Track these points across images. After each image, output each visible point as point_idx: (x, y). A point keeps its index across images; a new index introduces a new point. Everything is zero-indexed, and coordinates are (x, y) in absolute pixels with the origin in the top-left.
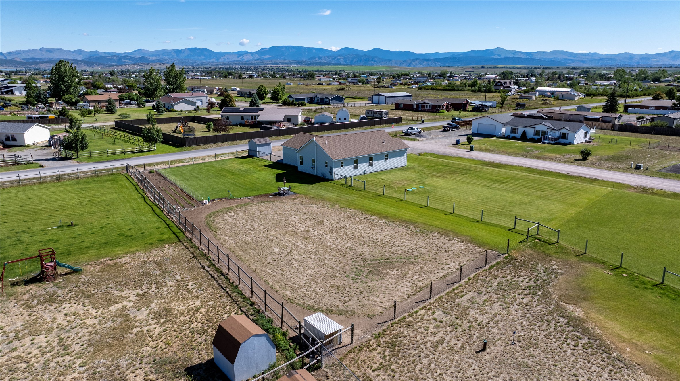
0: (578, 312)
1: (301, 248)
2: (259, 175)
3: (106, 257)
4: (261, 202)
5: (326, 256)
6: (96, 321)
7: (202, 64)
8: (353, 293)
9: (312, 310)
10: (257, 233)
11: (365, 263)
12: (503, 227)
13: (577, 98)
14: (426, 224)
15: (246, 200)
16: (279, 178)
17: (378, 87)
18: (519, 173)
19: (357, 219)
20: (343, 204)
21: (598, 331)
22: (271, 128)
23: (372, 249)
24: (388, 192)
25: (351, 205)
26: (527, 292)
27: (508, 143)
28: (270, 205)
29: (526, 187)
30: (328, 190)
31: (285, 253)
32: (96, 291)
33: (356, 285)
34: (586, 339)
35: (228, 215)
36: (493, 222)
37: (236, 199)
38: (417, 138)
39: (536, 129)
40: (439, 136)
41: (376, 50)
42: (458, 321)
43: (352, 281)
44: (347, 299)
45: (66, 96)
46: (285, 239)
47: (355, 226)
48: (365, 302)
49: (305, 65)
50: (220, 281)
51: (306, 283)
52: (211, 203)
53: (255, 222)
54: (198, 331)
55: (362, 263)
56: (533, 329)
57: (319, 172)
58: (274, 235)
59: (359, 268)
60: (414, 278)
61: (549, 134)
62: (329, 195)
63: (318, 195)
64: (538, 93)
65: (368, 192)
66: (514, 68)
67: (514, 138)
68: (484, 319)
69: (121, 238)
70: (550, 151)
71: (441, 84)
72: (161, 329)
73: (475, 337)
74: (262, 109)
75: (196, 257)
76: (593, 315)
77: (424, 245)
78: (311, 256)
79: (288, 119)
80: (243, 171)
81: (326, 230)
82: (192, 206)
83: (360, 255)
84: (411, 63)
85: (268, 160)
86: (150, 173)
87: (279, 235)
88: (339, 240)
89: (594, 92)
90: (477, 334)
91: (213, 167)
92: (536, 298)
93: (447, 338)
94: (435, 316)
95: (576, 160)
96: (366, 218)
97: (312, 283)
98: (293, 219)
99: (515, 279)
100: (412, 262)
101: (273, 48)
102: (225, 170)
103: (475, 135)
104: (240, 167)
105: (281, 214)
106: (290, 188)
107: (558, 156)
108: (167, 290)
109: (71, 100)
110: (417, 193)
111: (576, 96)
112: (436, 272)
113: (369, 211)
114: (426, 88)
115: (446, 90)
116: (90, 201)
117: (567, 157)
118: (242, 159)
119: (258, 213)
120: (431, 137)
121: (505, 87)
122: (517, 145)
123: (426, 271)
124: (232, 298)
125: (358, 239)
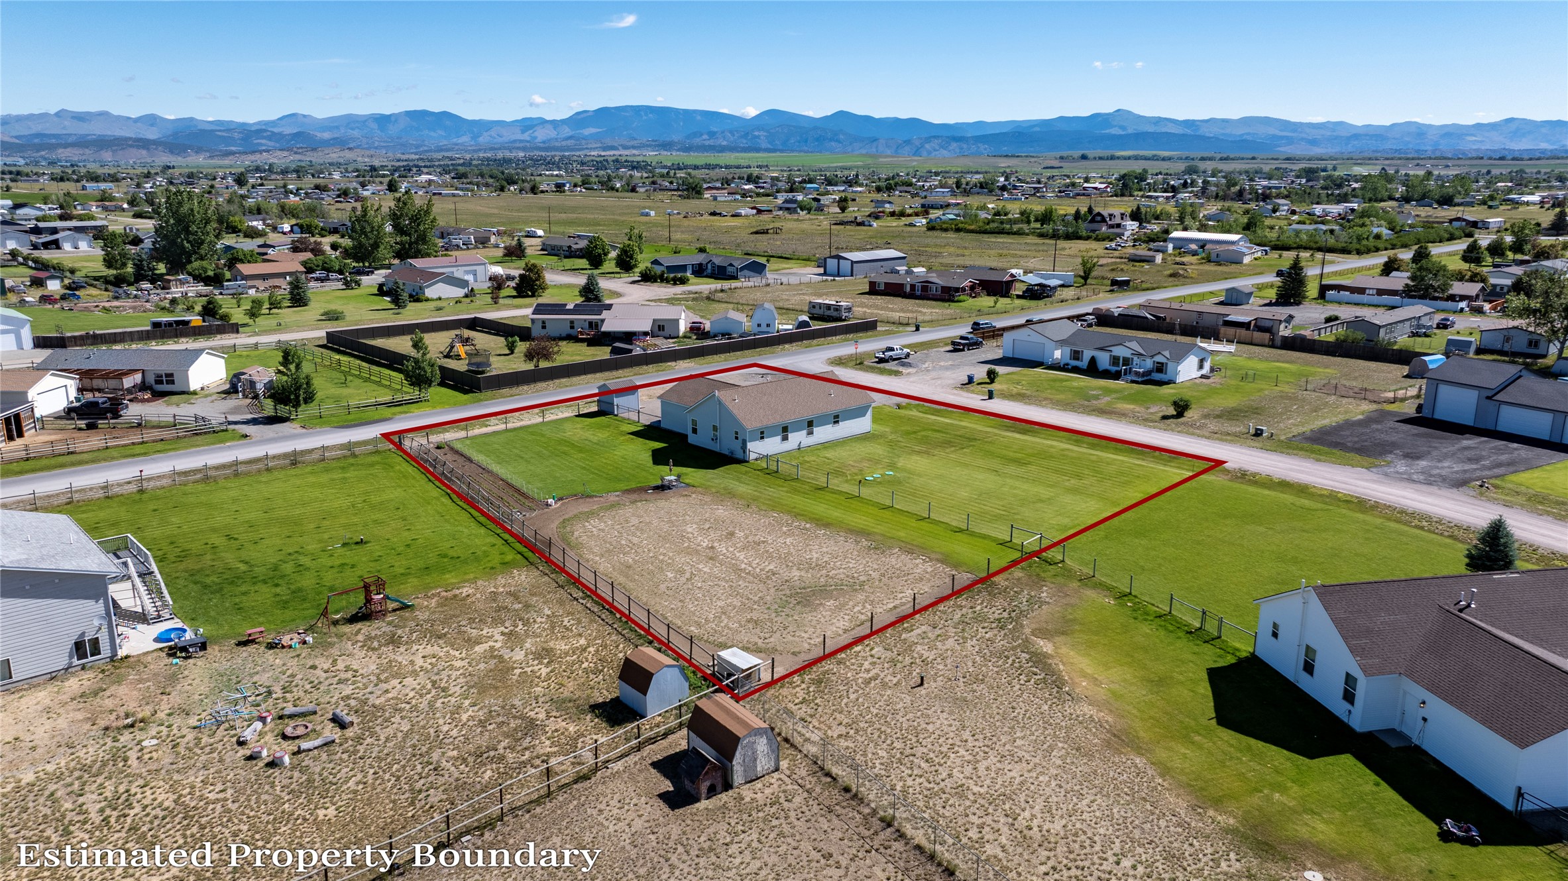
0: (1046, 646)
1: (705, 573)
2: (625, 452)
3: (436, 587)
4: (636, 501)
5: (740, 583)
6: (465, 663)
7: (440, 150)
8: (775, 629)
9: (725, 646)
10: (640, 550)
11: (793, 591)
12: (994, 540)
13: (1247, 260)
14: (884, 535)
15: (612, 499)
16: (659, 458)
17: (842, 223)
18: (1054, 443)
19: (784, 529)
20: (764, 504)
21: (1061, 667)
22: (630, 351)
23: (803, 573)
24: (835, 483)
25: (776, 506)
26: (994, 625)
27: (1062, 380)
28: (651, 506)
29: (1056, 471)
30: (739, 480)
31: (683, 580)
32: (446, 630)
33: (779, 619)
34: (1043, 675)
35: (591, 524)
36: (984, 531)
37: (596, 497)
38: (901, 369)
39: (1113, 354)
40: (942, 364)
41: (841, 115)
42: (900, 658)
43: (774, 615)
44: (767, 635)
45: (196, 264)
46: (681, 560)
47: (781, 540)
48: (790, 638)
49: (678, 150)
50: (603, 616)
51: (715, 617)
52: (560, 503)
53: (634, 535)
54: (591, 671)
55: (788, 592)
56: (985, 665)
57: (726, 445)
58: (664, 555)
59: (784, 598)
60: (855, 610)
61: (1134, 363)
62: (742, 489)
63: (725, 489)
64: (1170, 246)
65: (804, 483)
66: (1154, 158)
67: (1076, 370)
68: (931, 655)
69: (446, 560)
70: (1131, 399)
71: (976, 216)
72: (548, 670)
73: (914, 673)
74: (609, 307)
75: (562, 587)
76: (1064, 650)
77: (876, 566)
78: (720, 583)
79: (659, 326)
80: (597, 444)
81: (738, 545)
82: (531, 509)
83: (787, 581)
84: (922, 146)
85: (634, 422)
86: (438, 448)
87: (671, 554)
88: (757, 561)
89: (1291, 242)
90: (918, 671)
91: (543, 436)
92: (1003, 633)
93: (882, 675)
94: (873, 652)
95: (1165, 418)
96: (798, 527)
97: (723, 617)
98: (690, 530)
99: (985, 610)
100: (856, 590)
101: (603, 112)
102: (565, 441)
103: (1004, 361)
104: (588, 435)
105: (670, 521)
106: (679, 476)
107: (1138, 409)
108: (539, 627)
109: (205, 272)
110: (880, 483)
111: (1244, 254)
112: (885, 602)
113: (802, 515)
114: (944, 226)
115: (985, 232)
116: (364, 501)
117: (1151, 411)
118: (589, 420)
119: (634, 521)
120: (926, 365)
121: (1112, 226)
122: (1075, 384)
123: (872, 602)
124: (623, 635)
125: (784, 559)
